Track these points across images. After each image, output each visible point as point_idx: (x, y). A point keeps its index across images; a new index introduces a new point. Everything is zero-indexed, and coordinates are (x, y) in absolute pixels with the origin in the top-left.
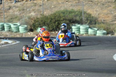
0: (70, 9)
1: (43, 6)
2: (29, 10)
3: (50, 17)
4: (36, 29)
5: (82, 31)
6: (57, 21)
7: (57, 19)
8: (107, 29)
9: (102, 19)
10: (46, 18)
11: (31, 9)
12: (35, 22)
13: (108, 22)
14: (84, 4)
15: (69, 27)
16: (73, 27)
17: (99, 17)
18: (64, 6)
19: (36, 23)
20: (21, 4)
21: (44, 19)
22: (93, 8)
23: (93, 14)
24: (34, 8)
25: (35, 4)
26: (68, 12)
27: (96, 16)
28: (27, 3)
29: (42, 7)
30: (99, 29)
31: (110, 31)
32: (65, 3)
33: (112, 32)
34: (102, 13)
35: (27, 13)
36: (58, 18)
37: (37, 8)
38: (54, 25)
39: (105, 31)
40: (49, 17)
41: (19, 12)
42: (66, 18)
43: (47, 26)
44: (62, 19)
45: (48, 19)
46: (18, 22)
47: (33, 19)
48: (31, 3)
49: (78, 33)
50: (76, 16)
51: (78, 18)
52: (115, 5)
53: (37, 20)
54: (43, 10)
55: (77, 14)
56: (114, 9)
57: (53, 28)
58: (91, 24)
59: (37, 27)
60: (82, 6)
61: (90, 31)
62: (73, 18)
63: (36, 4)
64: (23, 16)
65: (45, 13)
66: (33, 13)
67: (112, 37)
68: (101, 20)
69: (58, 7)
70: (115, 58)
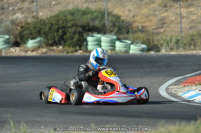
0: (84, 6)
1: (37, 3)
2: (13, 10)
3: (49, 21)
4: (25, 42)
5: (105, 46)
6: (62, 28)
7: (61, 24)
8: (147, 42)
9: (140, 25)
10: (42, 23)
11: (16, 8)
12: (23, 30)
13: (149, 30)
15: (82, 38)
16: (89, 39)
17: (135, 21)
18: (73, 3)
21: (39, 25)
22: (123, 5)
23: (124, 16)
24: (21, 6)
26: (80, 14)
27: (128, 19)
29: (35, 4)
30: (134, 41)
31: (154, 45)
33: (158, 47)
34: (138, 15)
35: (8, 14)
36: (63, 23)
37: (26, 5)
38: (56, 35)
39: (144, 46)
40: (47, 21)
42: (76, 23)
43: (43, 37)
44: (69, 24)
45: (45, 25)
47: (20, 25)
50: (93, 19)
51: (97, 23)
53: (26, 26)
54: (37, 8)
55: (96, 16)
56: (160, 8)
57: (54, 40)
58: (120, 33)
59: (27, 39)
60: (105, 3)
61: (119, 45)
62: (89, 23)
64: (3, 19)
65: (41, 14)
66: (19, 14)
67: (157, 56)
68: (138, 27)
69: (62, 5)
70: (163, 92)
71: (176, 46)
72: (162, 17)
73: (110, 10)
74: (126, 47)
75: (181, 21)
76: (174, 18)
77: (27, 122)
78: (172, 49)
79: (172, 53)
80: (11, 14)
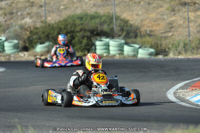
0: (92, 11)
2: (22, 15)
3: (58, 25)
4: (33, 47)
5: (113, 50)
7: (69, 29)
8: (156, 46)
9: (148, 29)
10: (51, 27)
11: (25, 13)
12: (32, 34)
13: (156, 34)
14: (117, 2)
15: (91, 43)
16: (98, 43)
17: (143, 26)
18: (81, 7)
19: (34, 37)
20: (7, 4)
21: (48, 29)
22: (131, 10)
23: (132, 21)
24: (30, 11)
25: (31, 3)
26: (89, 18)
27: (136, 24)
28: (18, 2)
29: (43, 9)
30: (142, 45)
31: (162, 50)
32: (84, 1)
33: (165, 51)
34: (147, 19)
35: (17, 19)
36: (71, 27)
37: (35, 10)
39: (152, 50)
40: (55, 26)
41: (4, 18)
42: (84, 27)
43: (52, 42)
44: (78, 29)
45: (54, 30)
46: (3, 35)
47: (29, 30)
48: (25, 2)
49: (106, 52)
50: (102, 24)
51: (105, 28)
52: (169, 4)
53: (35, 31)
54: (45, 14)
55: (105, 20)
56: (168, 12)
58: (129, 38)
59: (36, 44)
60: (113, 7)
61: (127, 49)
62: (97, 28)
63: (33, 4)
64: (12, 24)
65: (49, 18)
66: (28, 19)
67: (166, 61)
68: (146, 31)
69: (71, 9)
70: (170, 96)
71: (184, 50)
72: (171, 21)
73: (118, 15)
74: (134, 52)
75: (189, 25)
76: (182, 22)
77: (35, 127)
78: (180, 53)
79: (180, 57)
80: (20, 18)
